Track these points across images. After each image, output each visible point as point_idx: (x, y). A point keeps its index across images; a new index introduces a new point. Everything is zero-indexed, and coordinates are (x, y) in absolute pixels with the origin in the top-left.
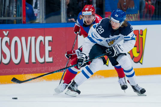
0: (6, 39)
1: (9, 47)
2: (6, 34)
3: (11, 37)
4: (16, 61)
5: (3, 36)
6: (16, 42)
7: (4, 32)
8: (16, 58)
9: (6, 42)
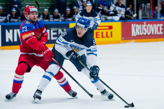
0: (145, 25)
1: (146, 28)
2: (145, 23)
3: (147, 24)
4: (149, 34)
5: (144, 24)
6: (149, 27)
8: (149, 32)
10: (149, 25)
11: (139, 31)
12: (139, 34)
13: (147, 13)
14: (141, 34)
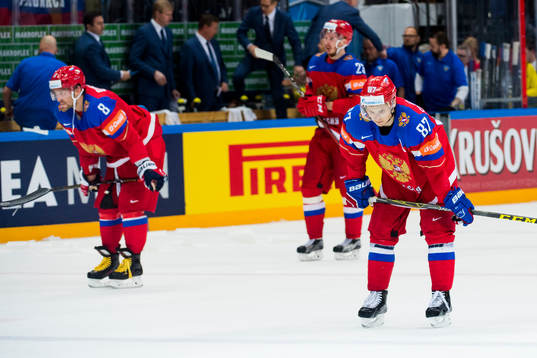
0: (497, 133)
1: (501, 145)
2: (495, 124)
3: (504, 129)
4: (513, 168)
5: (491, 128)
6: (512, 138)
7: (493, 122)
8: (513, 162)
9: (497, 138)
10: (512, 132)
11: (473, 155)
12: (471, 171)
13: (504, 84)
14: (483, 170)
